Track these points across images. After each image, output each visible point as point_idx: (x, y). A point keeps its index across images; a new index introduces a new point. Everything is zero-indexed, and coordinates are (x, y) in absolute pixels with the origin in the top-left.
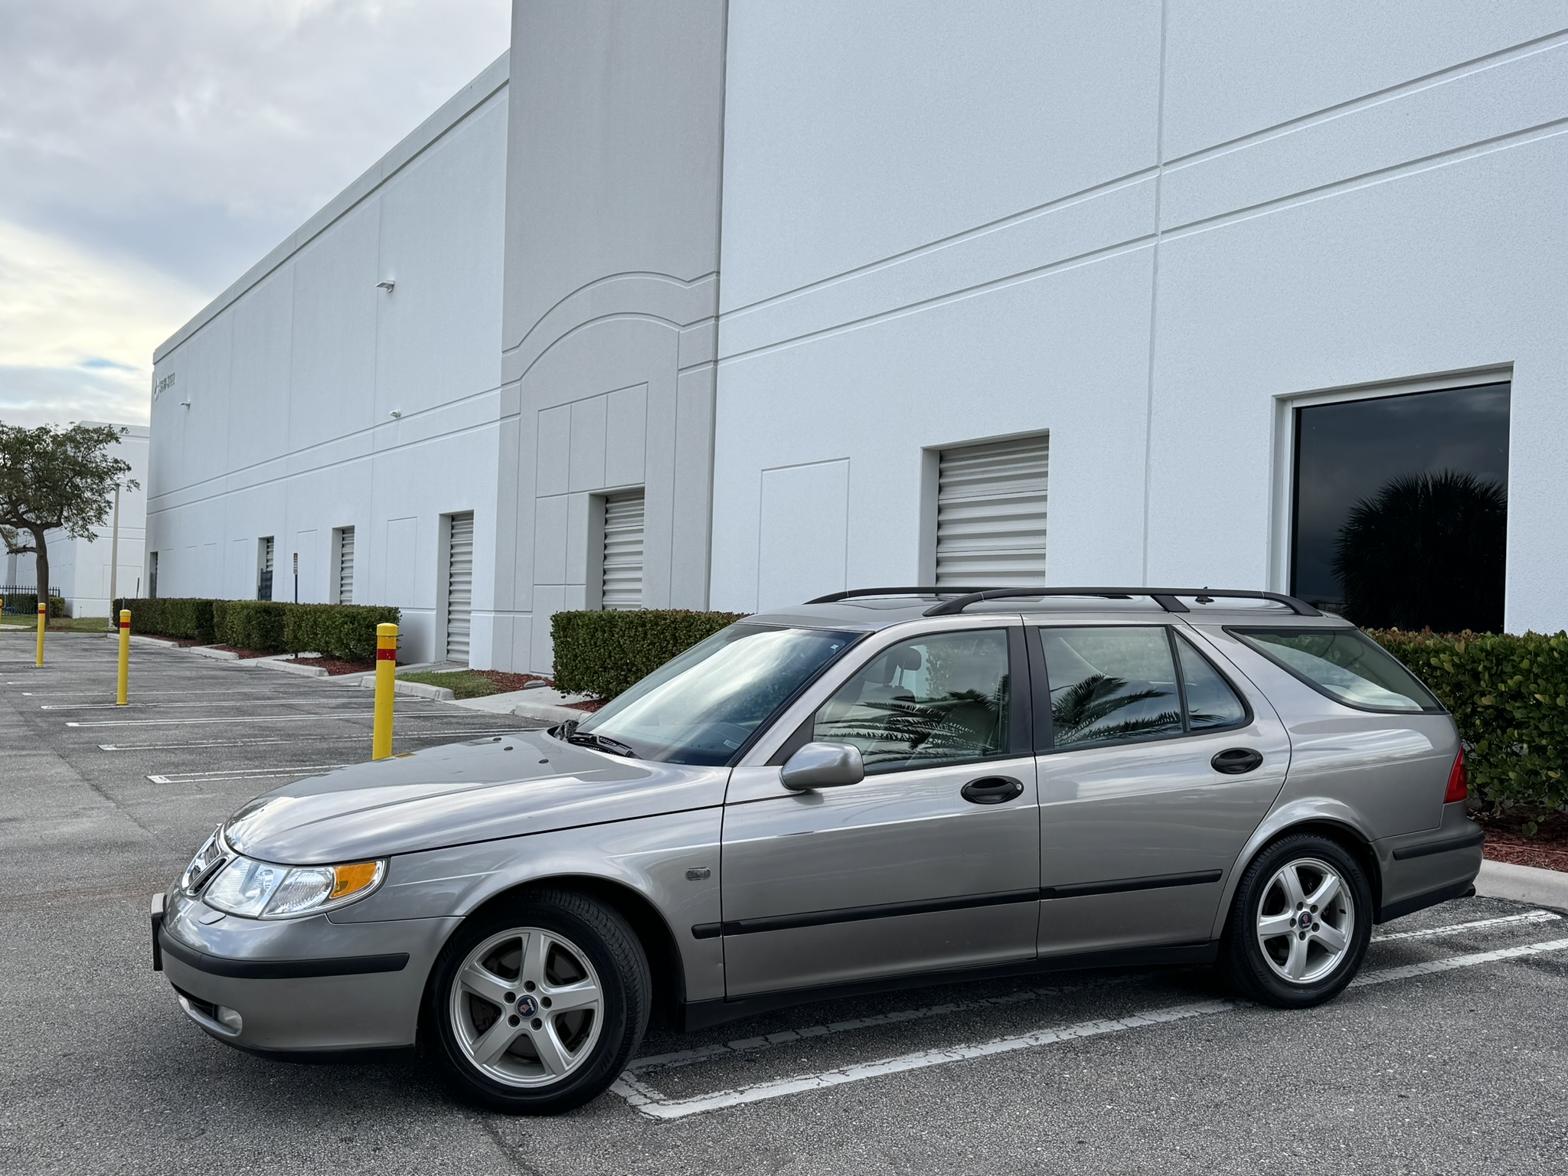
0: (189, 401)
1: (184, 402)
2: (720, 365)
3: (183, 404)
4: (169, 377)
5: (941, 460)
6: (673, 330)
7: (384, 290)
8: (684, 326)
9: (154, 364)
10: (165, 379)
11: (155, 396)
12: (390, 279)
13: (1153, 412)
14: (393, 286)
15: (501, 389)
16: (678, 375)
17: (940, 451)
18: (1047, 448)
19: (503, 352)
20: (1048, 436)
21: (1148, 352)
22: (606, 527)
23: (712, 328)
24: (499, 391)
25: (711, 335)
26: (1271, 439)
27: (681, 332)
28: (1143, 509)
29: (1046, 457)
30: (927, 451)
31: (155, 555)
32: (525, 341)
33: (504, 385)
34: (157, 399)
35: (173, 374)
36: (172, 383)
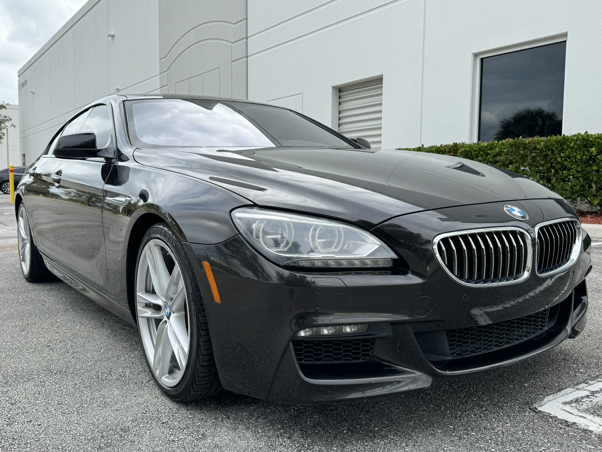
0: (33, 91)
1: (32, 91)
2: (249, 58)
3: (31, 92)
4: (25, 82)
5: (340, 92)
6: (229, 45)
7: (110, 38)
8: (233, 43)
9: (19, 77)
10: (23, 83)
11: (20, 90)
12: (112, 33)
13: (425, 64)
14: (113, 36)
16: (232, 63)
17: (339, 88)
18: (382, 83)
19: (160, 60)
20: (382, 78)
21: (422, 38)
23: (245, 43)
24: (158, 76)
25: (245, 46)
26: (471, 71)
27: (232, 45)
28: (420, 104)
29: (382, 87)
30: (334, 88)
31: (24, 155)
32: (169, 54)
33: (160, 73)
34: (20, 91)
35: (26, 81)
36: (26, 84)
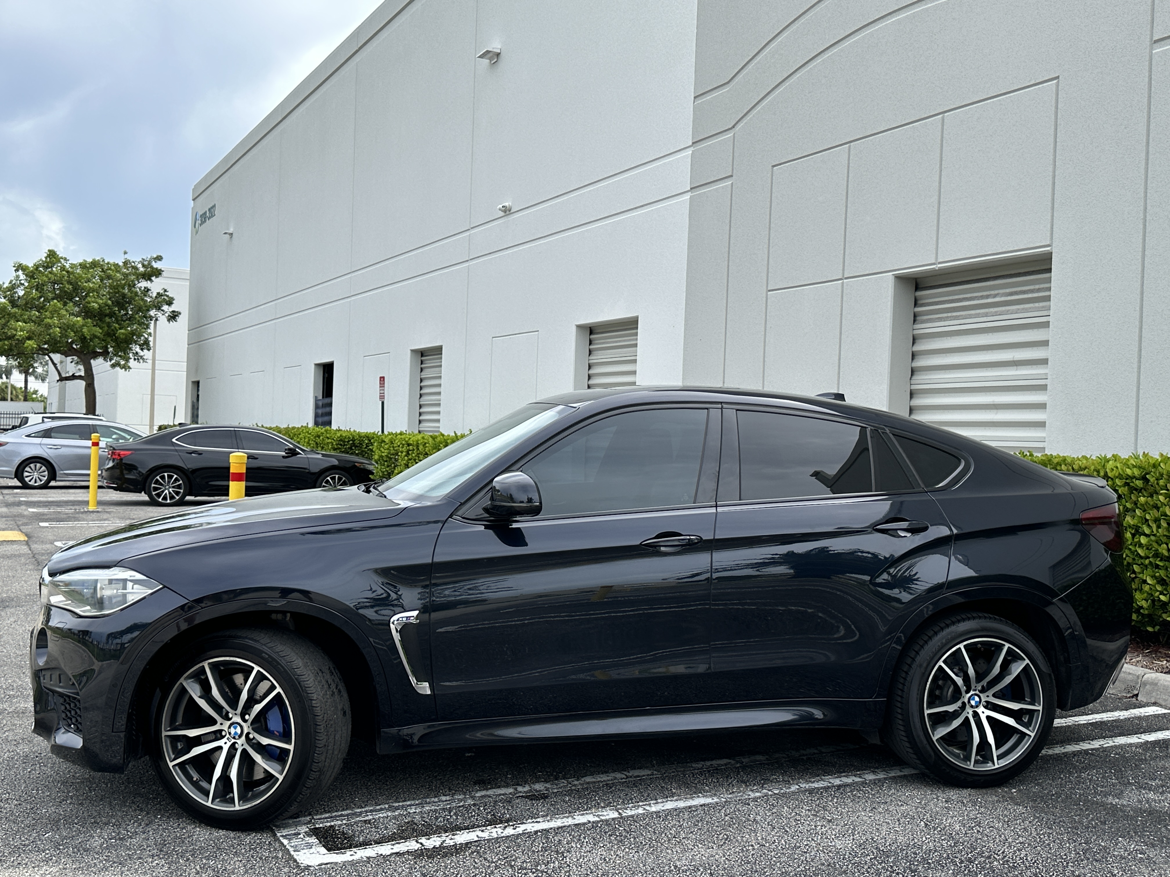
0: (231, 230)
1: (227, 231)
3: (225, 233)
4: (209, 210)
7: (486, 61)
9: (194, 200)
12: (495, 46)
14: (499, 54)
15: (692, 149)
16: (1150, 49)
19: (696, 96)
22: (917, 326)
24: (689, 152)
31: (197, 384)
32: (743, 72)
33: (693, 143)
34: (197, 232)
35: (214, 206)
36: (212, 216)
